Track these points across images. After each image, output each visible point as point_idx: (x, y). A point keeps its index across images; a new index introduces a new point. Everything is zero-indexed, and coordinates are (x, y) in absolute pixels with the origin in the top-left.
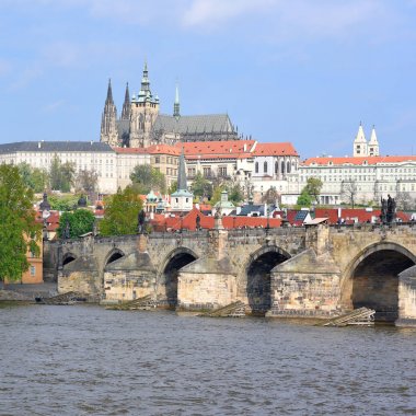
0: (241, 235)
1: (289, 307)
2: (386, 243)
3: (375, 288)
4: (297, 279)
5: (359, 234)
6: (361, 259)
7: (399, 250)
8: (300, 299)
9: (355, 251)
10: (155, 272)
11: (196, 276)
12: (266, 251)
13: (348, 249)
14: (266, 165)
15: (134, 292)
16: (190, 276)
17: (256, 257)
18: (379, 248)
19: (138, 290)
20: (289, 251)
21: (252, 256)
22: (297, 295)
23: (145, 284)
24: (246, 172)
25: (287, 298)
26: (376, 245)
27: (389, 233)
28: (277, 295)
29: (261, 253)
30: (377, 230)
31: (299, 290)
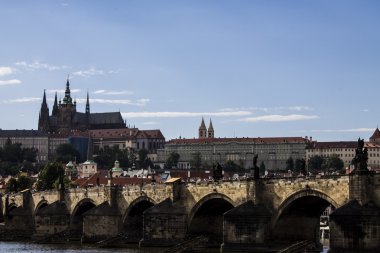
1: (155, 236)
2: (217, 194)
3: (210, 223)
4: (160, 218)
5: (200, 188)
7: (224, 198)
8: (162, 231)
10: (69, 215)
11: (95, 217)
12: (141, 200)
14: (144, 144)
15: (55, 229)
16: (91, 217)
18: (212, 197)
19: (58, 227)
20: (155, 200)
22: (160, 228)
23: (63, 223)
25: (154, 231)
26: (209, 195)
27: (218, 187)
28: (147, 229)
29: (137, 202)
30: (210, 185)
31: (162, 225)
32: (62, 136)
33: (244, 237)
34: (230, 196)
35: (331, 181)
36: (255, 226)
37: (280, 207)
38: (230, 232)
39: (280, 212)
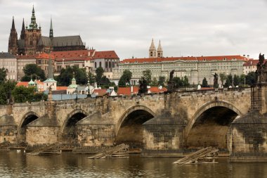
0: (63, 103)
1: (86, 145)
2: (139, 106)
3: (135, 132)
4: (91, 128)
5: (125, 101)
6: (126, 115)
7: (146, 110)
8: (92, 140)
9: (123, 111)
11: (37, 128)
12: (76, 112)
13: (119, 110)
15: (5, 139)
16: (33, 128)
17: (70, 116)
18: (136, 109)
19: (7, 137)
20: (88, 112)
21: (68, 115)
22: (91, 137)
23: (11, 133)
24: (89, 68)
25: (85, 140)
26: (134, 107)
27: (140, 100)
28: (79, 138)
29: (73, 114)
30: (134, 98)
31: (92, 134)
32: (28, 58)
33: (161, 145)
34: (151, 108)
35: (237, 93)
36: (171, 134)
37: (193, 118)
38: (149, 140)
39: (193, 121)
